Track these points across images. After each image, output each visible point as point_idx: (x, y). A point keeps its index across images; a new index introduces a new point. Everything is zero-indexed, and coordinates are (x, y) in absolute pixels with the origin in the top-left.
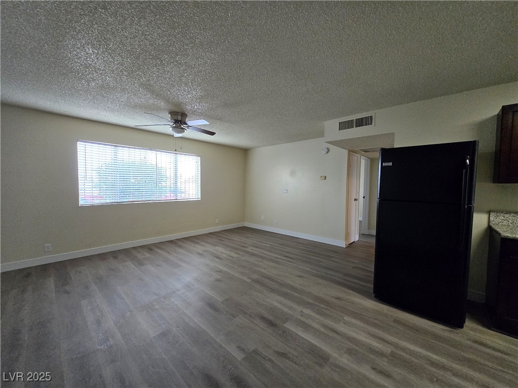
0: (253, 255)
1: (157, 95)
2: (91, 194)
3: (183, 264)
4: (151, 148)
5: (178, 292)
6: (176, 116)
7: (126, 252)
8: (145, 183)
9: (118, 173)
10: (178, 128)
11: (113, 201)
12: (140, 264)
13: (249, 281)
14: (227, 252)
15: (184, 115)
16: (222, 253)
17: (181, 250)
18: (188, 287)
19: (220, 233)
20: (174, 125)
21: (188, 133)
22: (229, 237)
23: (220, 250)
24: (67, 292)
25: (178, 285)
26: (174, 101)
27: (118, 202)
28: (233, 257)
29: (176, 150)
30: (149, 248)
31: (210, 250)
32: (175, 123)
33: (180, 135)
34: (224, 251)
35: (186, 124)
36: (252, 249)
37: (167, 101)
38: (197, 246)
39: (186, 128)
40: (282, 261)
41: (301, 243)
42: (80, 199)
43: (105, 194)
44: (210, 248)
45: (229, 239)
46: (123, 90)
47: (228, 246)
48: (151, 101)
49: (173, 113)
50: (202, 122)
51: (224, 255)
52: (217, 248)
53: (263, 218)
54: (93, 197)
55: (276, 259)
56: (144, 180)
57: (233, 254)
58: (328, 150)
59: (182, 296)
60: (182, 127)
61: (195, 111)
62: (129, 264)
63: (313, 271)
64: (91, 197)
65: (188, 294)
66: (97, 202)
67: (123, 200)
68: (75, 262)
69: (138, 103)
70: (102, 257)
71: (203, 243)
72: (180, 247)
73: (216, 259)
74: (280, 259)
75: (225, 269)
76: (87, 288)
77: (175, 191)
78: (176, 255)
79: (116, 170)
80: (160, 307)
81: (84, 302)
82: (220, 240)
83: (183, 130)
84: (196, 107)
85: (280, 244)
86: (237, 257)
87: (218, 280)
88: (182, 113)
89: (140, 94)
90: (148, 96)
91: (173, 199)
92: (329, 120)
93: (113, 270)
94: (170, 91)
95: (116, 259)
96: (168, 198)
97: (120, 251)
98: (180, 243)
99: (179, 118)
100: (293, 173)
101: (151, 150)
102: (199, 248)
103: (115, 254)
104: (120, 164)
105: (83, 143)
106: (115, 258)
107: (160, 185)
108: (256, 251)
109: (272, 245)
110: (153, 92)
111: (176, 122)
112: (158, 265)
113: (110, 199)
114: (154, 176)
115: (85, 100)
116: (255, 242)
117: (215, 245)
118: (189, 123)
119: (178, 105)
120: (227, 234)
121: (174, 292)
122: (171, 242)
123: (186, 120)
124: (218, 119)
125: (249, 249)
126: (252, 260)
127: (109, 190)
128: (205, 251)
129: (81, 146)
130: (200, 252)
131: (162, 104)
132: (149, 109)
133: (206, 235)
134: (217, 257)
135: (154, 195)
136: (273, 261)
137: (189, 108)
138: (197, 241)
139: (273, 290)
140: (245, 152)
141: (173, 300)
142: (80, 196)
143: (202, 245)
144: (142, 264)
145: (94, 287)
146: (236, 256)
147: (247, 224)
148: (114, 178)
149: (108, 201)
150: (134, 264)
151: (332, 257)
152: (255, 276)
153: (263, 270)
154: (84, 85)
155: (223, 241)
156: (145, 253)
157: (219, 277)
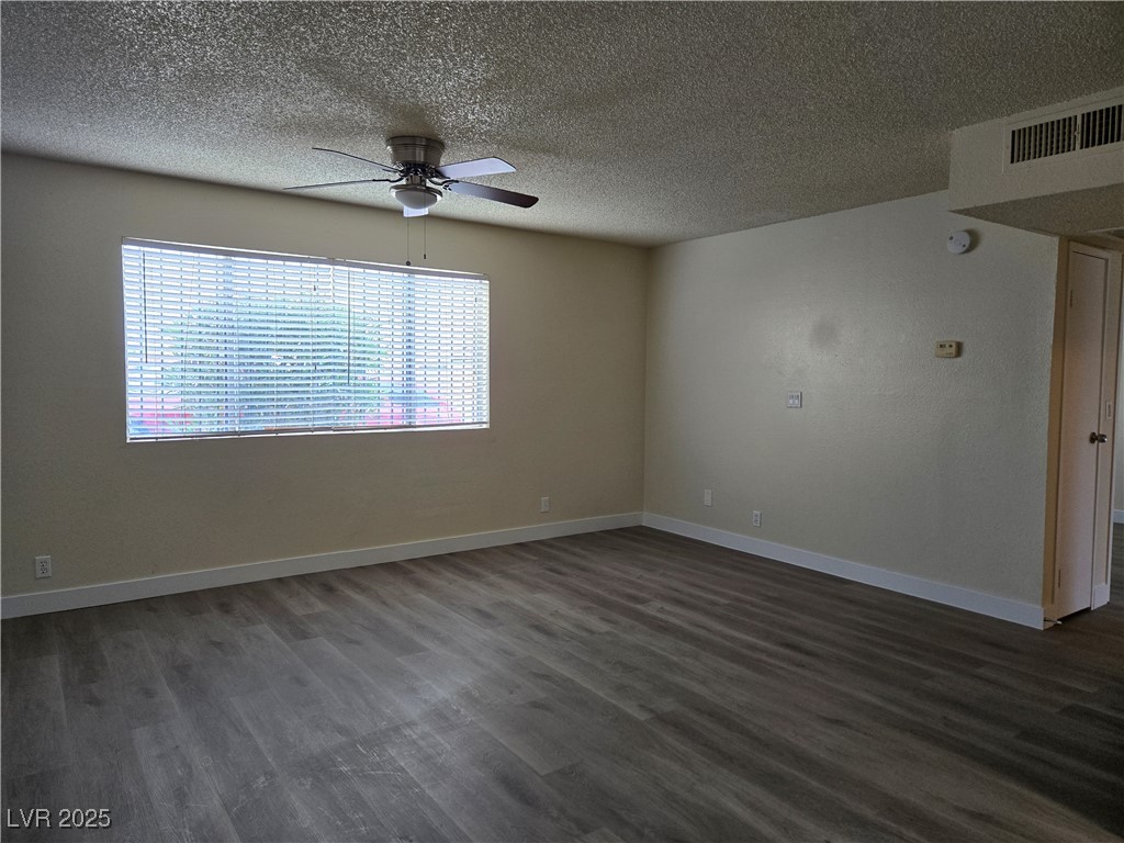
0: (663, 628)
1: (351, 89)
2: (159, 407)
3: (428, 644)
4: (332, 257)
5: (407, 732)
6: (410, 150)
7: (258, 594)
8: (315, 371)
9: (235, 339)
10: (416, 189)
11: (223, 427)
12: (299, 632)
13: (642, 716)
14: (573, 613)
15: (434, 145)
16: (555, 614)
17: (422, 597)
18: (441, 717)
19: (551, 546)
20: (404, 182)
21: (449, 202)
22: (583, 563)
23: (551, 604)
24: (94, 701)
25: (411, 710)
26: (402, 103)
27: (235, 433)
28: (592, 632)
29: (409, 263)
30: (325, 584)
31: (517, 601)
32: (405, 173)
33: (424, 211)
34: (563, 608)
35: (440, 174)
36: (661, 610)
37: (381, 102)
38: (473, 585)
39: (440, 188)
40: (772, 661)
41: (850, 601)
42: (129, 420)
43: (197, 405)
44: (518, 596)
45: (584, 569)
46: (252, 82)
47: (579, 593)
48: (334, 109)
49: (398, 141)
50: (493, 168)
51: (566, 625)
52: (540, 596)
53: (708, 500)
54: (164, 416)
55: (750, 653)
56: (310, 362)
57: (594, 622)
58: (974, 239)
59: (422, 743)
60: (429, 184)
61: (469, 130)
62: (266, 630)
63: (894, 709)
64: (159, 415)
65: (438, 737)
66: (174, 430)
67: (250, 427)
68: (112, 614)
69: (294, 117)
70: (190, 602)
71: (493, 578)
72: (420, 584)
73: (537, 636)
74: (764, 651)
75: (564, 670)
76: (149, 693)
77: (408, 399)
78: (405, 610)
79: (231, 331)
80: (354, 771)
81: (141, 735)
82: (552, 570)
83: (431, 195)
84: (470, 117)
85: (769, 599)
86: (607, 633)
87: (536, 705)
88: (428, 139)
89: (300, 89)
90: (322, 95)
91: (400, 423)
92: (969, 122)
93: (218, 645)
94: (388, 74)
95: (227, 612)
96: (383, 422)
97: (238, 589)
98: (420, 573)
99: (420, 156)
100: (824, 334)
101: (332, 261)
102: (479, 593)
103: (223, 598)
104: (240, 310)
105: (136, 248)
106: (225, 608)
107: (360, 376)
108: (675, 615)
109: (737, 599)
110: (337, 82)
111: (410, 168)
112: (351, 641)
113: (211, 423)
114: (342, 348)
115: (144, 117)
116: (675, 584)
117: (535, 587)
118: (452, 172)
119: (417, 113)
120: (577, 550)
121: (397, 729)
122: (392, 567)
123: (443, 161)
124: (546, 151)
125: (652, 609)
126: (663, 645)
127: (208, 393)
128: (500, 605)
129: (132, 257)
130: (483, 606)
131: (367, 115)
132: (325, 132)
133: (504, 549)
134: (540, 628)
135: (340, 411)
136: (736, 657)
137: (449, 120)
138: (477, 569)
139: (726, 758)
140: (646, 257)
141: (393, 752)
142: (130, 413)
143: (490, 585)
144: (305, 636)
145: (168, 695)
146: (604, 627)
147: (649, 519)
148: (222, 354)
149: (205, 429)
150: (279, 632)
151: (979, 663)
152: (668, 705)
153: (697, 688)
154: (145, 76)
155: (560, 573)
156: (313, 599)
157: (542, 695)
